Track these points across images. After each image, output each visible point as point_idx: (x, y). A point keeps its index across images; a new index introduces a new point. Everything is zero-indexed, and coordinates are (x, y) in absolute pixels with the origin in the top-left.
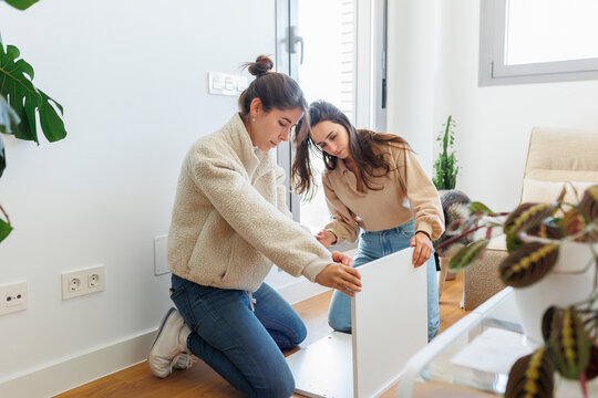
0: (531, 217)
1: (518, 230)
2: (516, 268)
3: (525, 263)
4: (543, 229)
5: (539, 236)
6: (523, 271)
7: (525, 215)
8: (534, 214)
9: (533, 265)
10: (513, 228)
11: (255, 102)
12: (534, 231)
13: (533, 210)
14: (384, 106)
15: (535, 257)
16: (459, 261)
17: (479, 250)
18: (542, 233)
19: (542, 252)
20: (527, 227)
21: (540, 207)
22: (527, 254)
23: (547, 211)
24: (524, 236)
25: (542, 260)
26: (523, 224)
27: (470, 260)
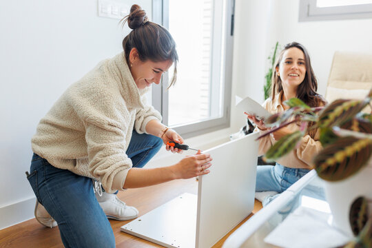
0: (344, 112)
1: (331, 124)
2: (330, 162)
3: (339, 157)
4: (356, 124)
5: (351, 130)
6: (337, 165)
7: (338, 110)
8: (347, 109)
9: (348, 160)
10: (327, 122)
11: (133, 51)
12: (347, 125)
13: (346, 105)
14: (232, 34)
15: (349, 151)
16: (276, 151)
17: (295, 141)
18: (355, 127)
19: (357, 147)
20: (339, 121)
21: (353, 103)
22: (342, 148)
23: (359, 107)
24: (337, 130)
25: (357, 154)
26: (336, 118)
27: (286, 151)
